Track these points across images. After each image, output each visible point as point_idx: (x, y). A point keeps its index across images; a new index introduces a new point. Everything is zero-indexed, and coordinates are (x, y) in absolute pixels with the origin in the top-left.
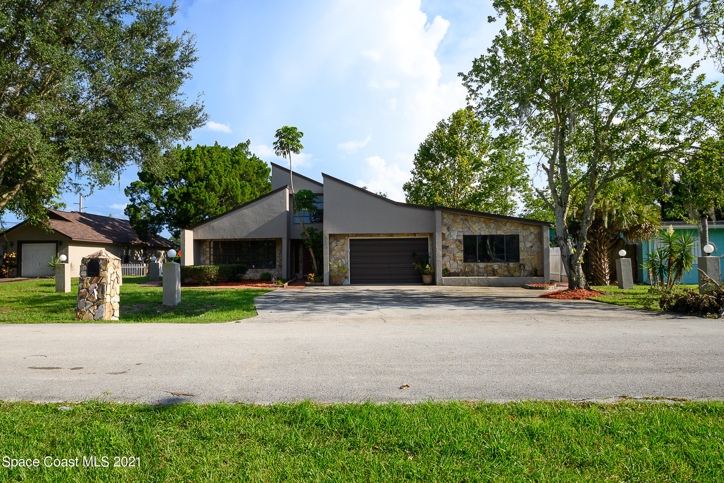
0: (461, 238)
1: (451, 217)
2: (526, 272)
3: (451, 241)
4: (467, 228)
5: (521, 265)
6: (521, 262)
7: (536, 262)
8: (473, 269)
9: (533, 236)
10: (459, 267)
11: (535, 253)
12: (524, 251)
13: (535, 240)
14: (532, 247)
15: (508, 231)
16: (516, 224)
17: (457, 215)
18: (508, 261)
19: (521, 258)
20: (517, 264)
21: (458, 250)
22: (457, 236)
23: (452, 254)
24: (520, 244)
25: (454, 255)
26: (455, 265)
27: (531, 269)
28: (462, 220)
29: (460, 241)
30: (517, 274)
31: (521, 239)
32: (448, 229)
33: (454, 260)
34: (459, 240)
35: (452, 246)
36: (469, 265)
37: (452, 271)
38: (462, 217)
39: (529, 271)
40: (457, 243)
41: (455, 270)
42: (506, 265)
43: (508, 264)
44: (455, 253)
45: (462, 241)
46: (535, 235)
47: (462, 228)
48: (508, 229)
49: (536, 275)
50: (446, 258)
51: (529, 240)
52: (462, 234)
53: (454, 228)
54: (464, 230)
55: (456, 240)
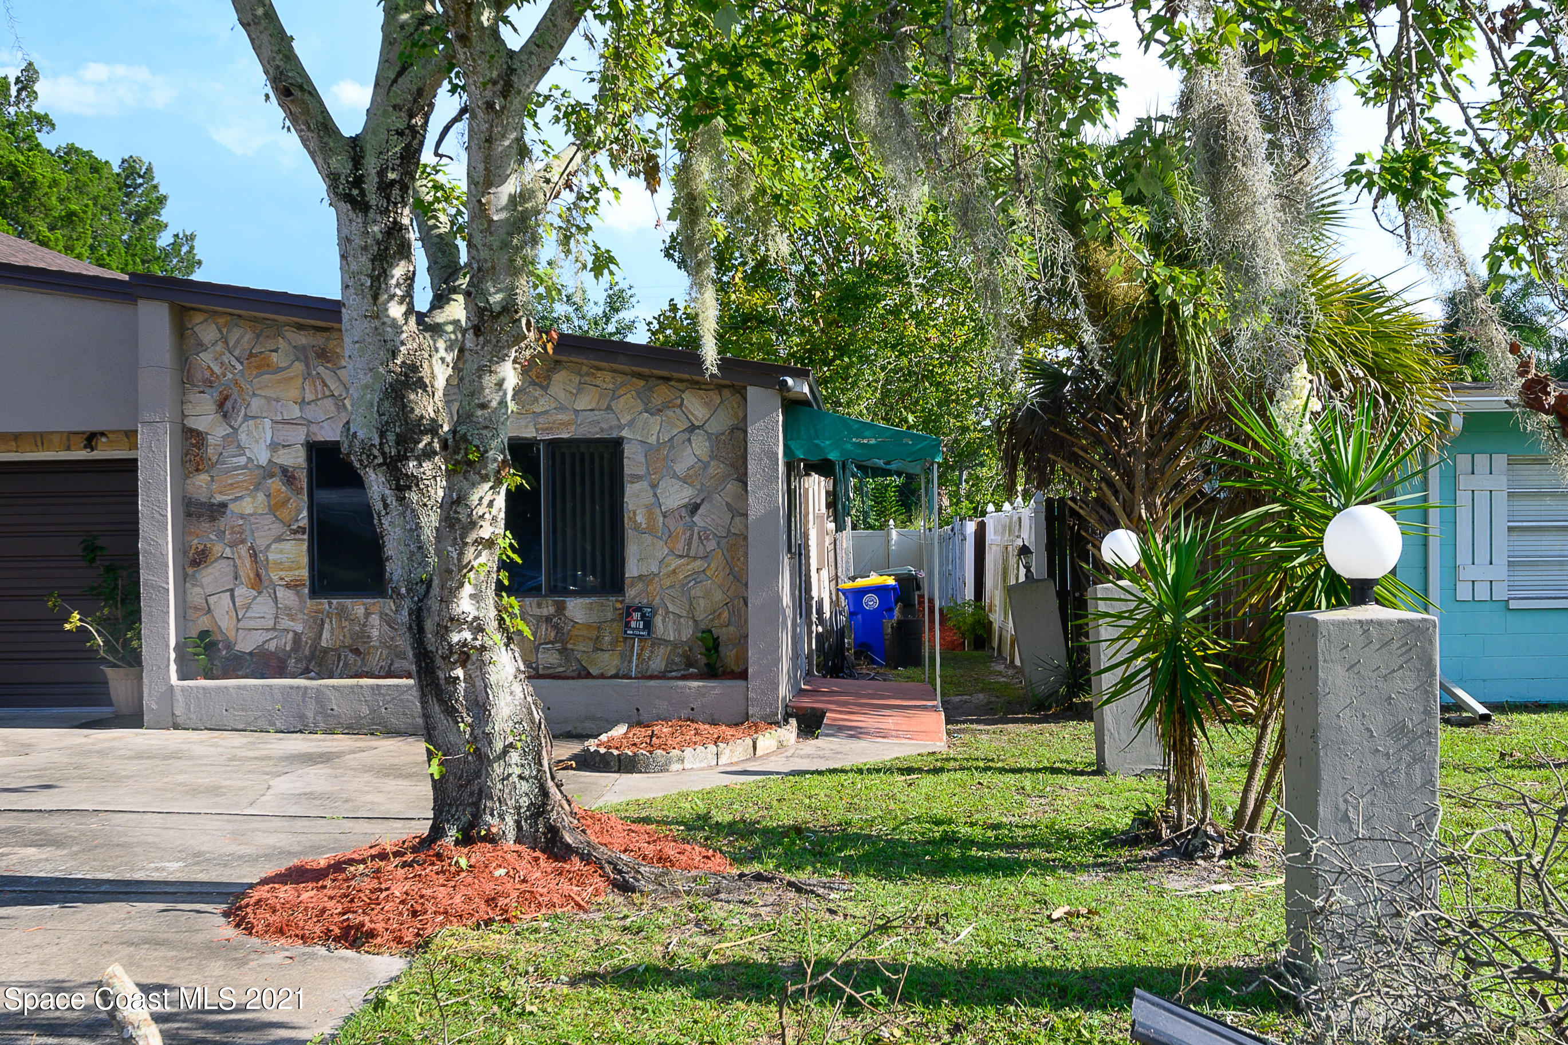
0: (296, 458)
1: (242, 337)
2: (662, 652)
3: (241, 476)
4: (329, 403)
5: (629, 610)
6: (632, 593)
7: (718, 596)
8: (363, 635)
9: (700, 446)
10: (285, 623)
11: (711, 545)
12: (651, 530)
13: (716, 469)
14: (694, 508)
15: (563, 417)
16: (606, 380)
17: (277, 330)
18: (558, 590)
19: (632, 569)
20: (612, 603)
21: (277, 529)
22: (274, 447)
23: (243, 550)
24: (630, 489)
25: (254, 556)
26: (263, 608)
27: (687, 633)
28: (301, 353)
29: (288, 475)
30: (608, 661)
31: (633, 461)
32: (224, 407)
33: (258, 582)
34: (284, 470)
35: (247, 506)
36: (342, 613)
37: (246, 644)
38: (302, 339)
39: (675, 645)
40: (275, 484)
41: (259, 638)
42: (548, 610)
43: (561, 608)
44: (261, 543)
45: (303, 478)
46: (715, 440)
47: (302, 403)
48: (561, 408)
49: (712, 671)
50: (213, 576)
51: (680, 468)
52: (299, 436)
53: (256, 404)
54: (311, 412)
55: (269, 471)
